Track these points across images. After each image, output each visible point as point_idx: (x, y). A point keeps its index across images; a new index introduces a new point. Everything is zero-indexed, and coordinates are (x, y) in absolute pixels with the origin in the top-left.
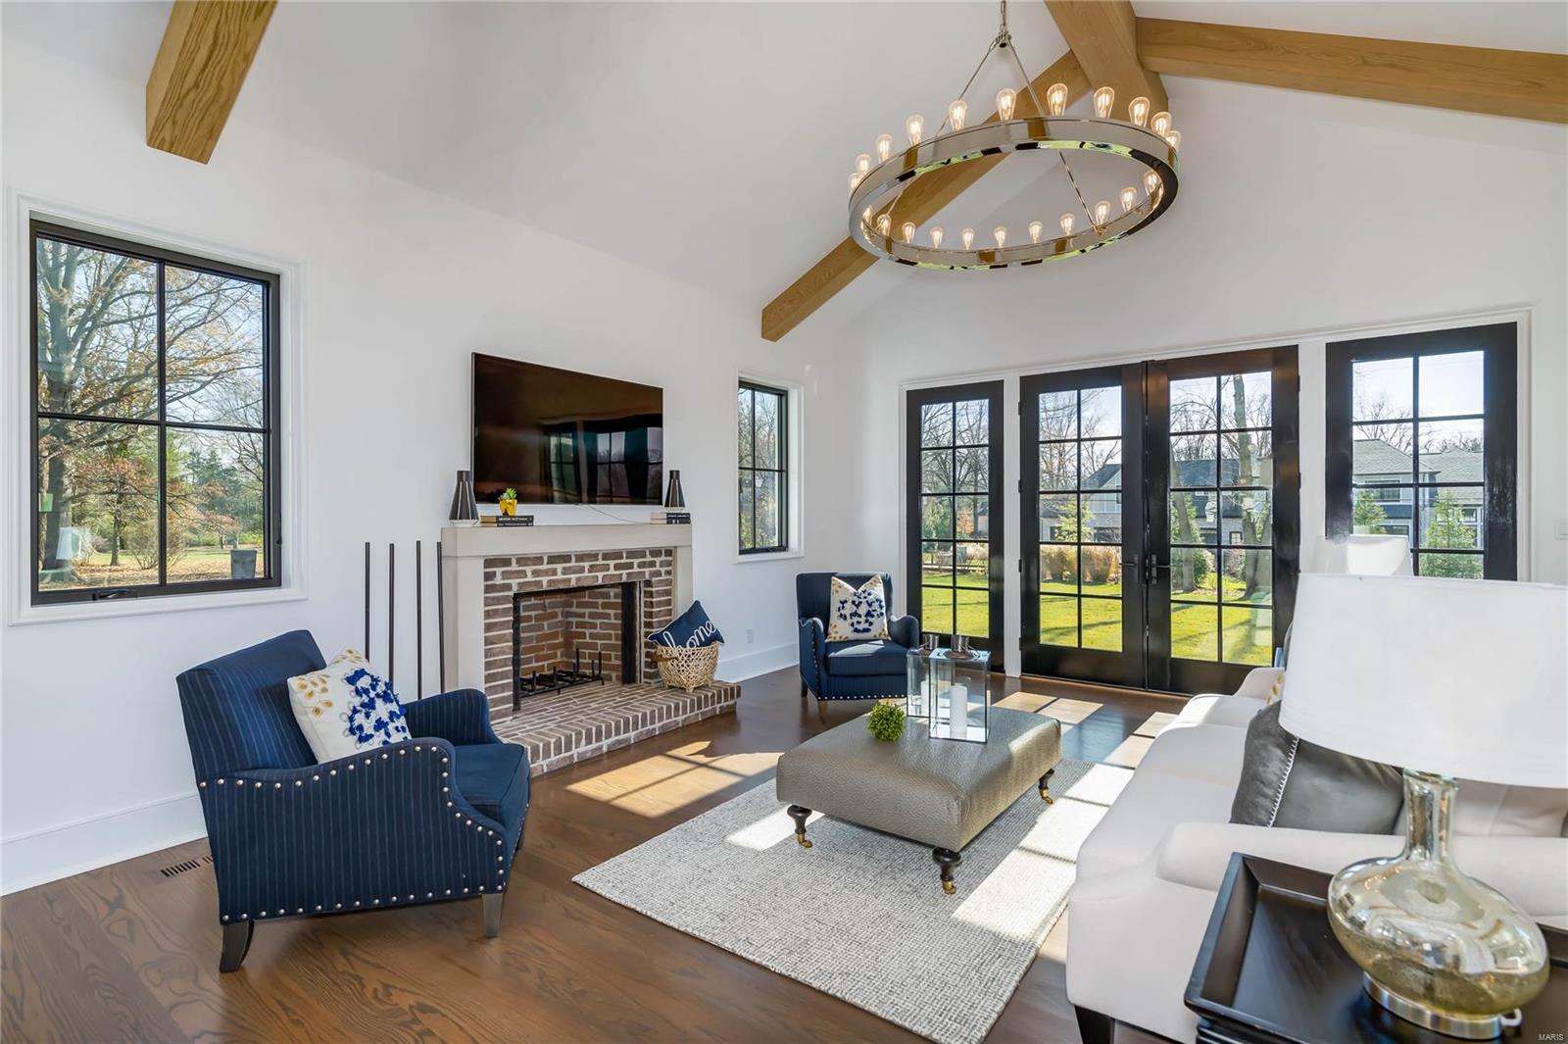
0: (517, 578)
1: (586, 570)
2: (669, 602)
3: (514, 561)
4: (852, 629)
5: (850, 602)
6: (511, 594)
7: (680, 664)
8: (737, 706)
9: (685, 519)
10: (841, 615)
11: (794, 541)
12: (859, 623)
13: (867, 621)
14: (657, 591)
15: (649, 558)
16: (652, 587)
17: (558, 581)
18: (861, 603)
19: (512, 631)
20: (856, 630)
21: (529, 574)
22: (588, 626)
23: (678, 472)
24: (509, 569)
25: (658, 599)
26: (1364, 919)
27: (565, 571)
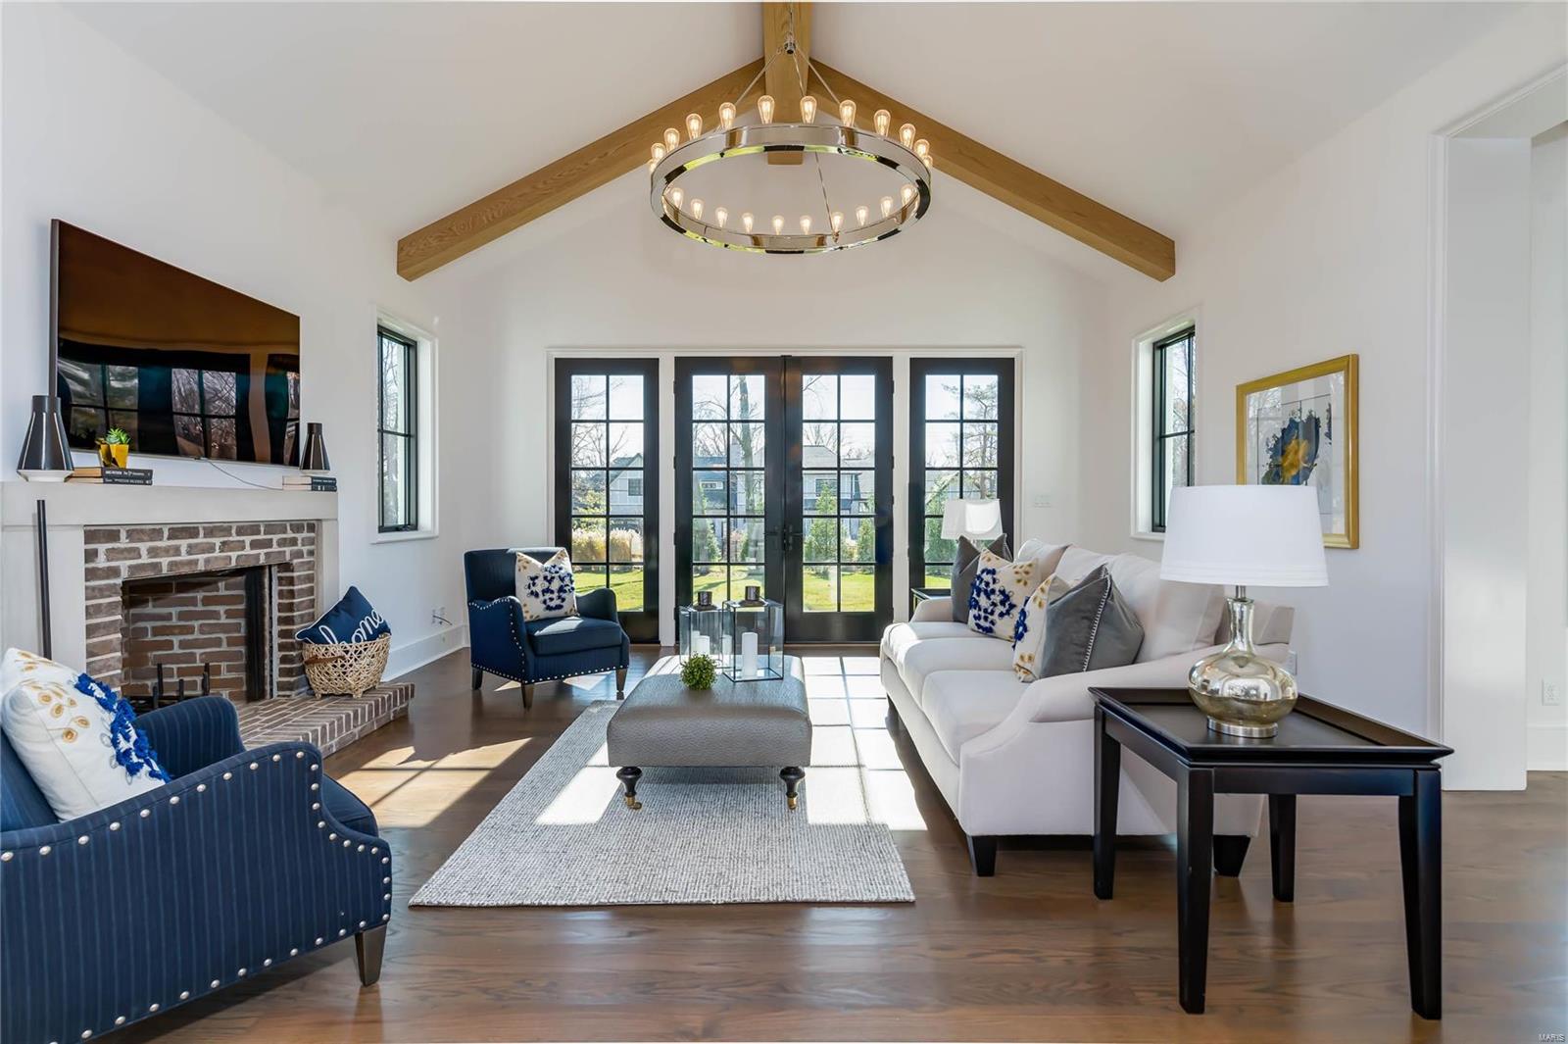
0: (126, 559)
1: (217, 548)
2: (311, 591)
3: (123, 535)
4: (544, 606)
5: (541, 578)
6: (119, 581)
7: (347, 664)
8: (409, 709)
9: (330, 486)
10: (532, 593)
11: (426, 517)
12: (551, 599)
13: (559, 597)
14: (299, 577)
15: (290, 535)
16: (292, 571)
17: (183, 563)
18: (553, 578)
19: (120, 635)
20: (549, 608)
21: (144, 553)
22: (176, 631)
23: (319, 426)
24: (116, 545)
25: (300, 587)
26: (1218, 687)
27: (191, 550)
